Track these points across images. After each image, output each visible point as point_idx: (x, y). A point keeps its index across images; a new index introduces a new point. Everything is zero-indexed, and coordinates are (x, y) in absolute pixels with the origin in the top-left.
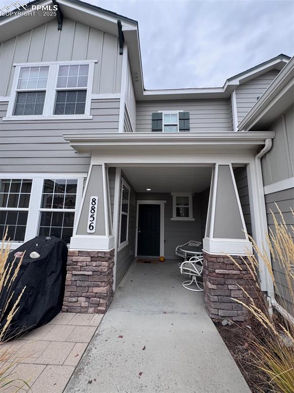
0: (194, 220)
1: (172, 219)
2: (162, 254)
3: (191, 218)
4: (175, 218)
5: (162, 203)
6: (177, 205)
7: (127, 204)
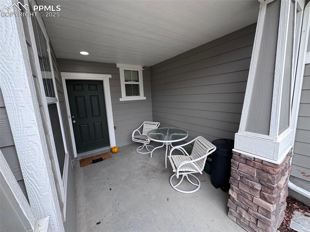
0: (145, 98)
1: (121, 100)
2: (113, 143)
3: (142, 97)
4: (124, 98)
5: (105, 78)
6: (126, 81)
7: (52, 80)
